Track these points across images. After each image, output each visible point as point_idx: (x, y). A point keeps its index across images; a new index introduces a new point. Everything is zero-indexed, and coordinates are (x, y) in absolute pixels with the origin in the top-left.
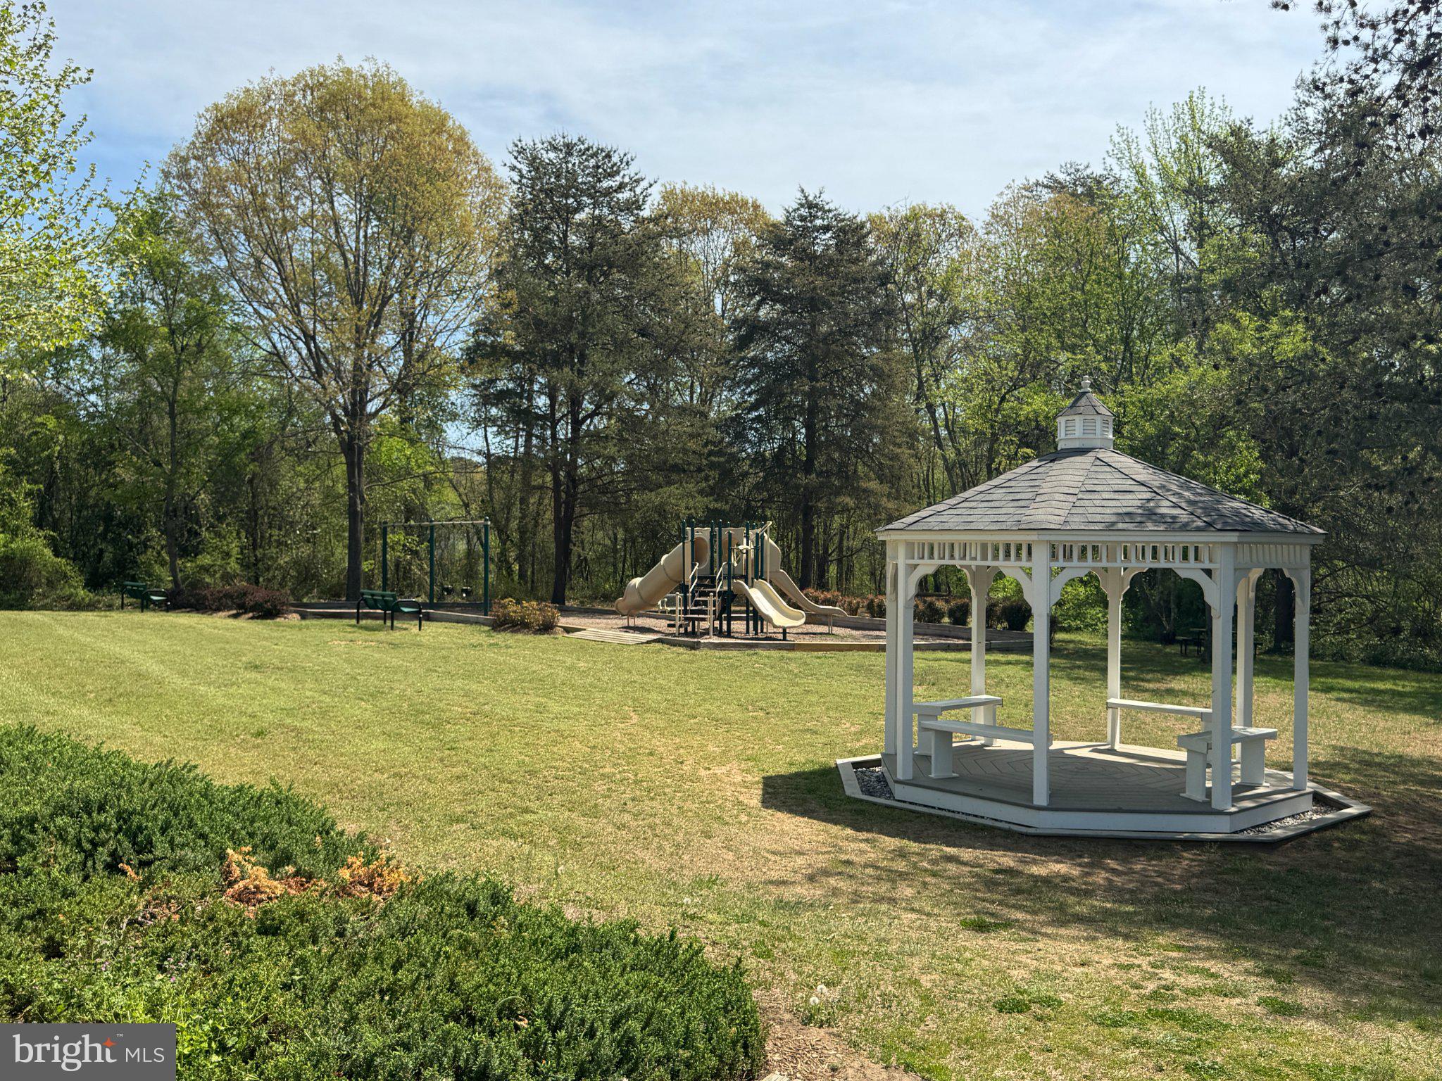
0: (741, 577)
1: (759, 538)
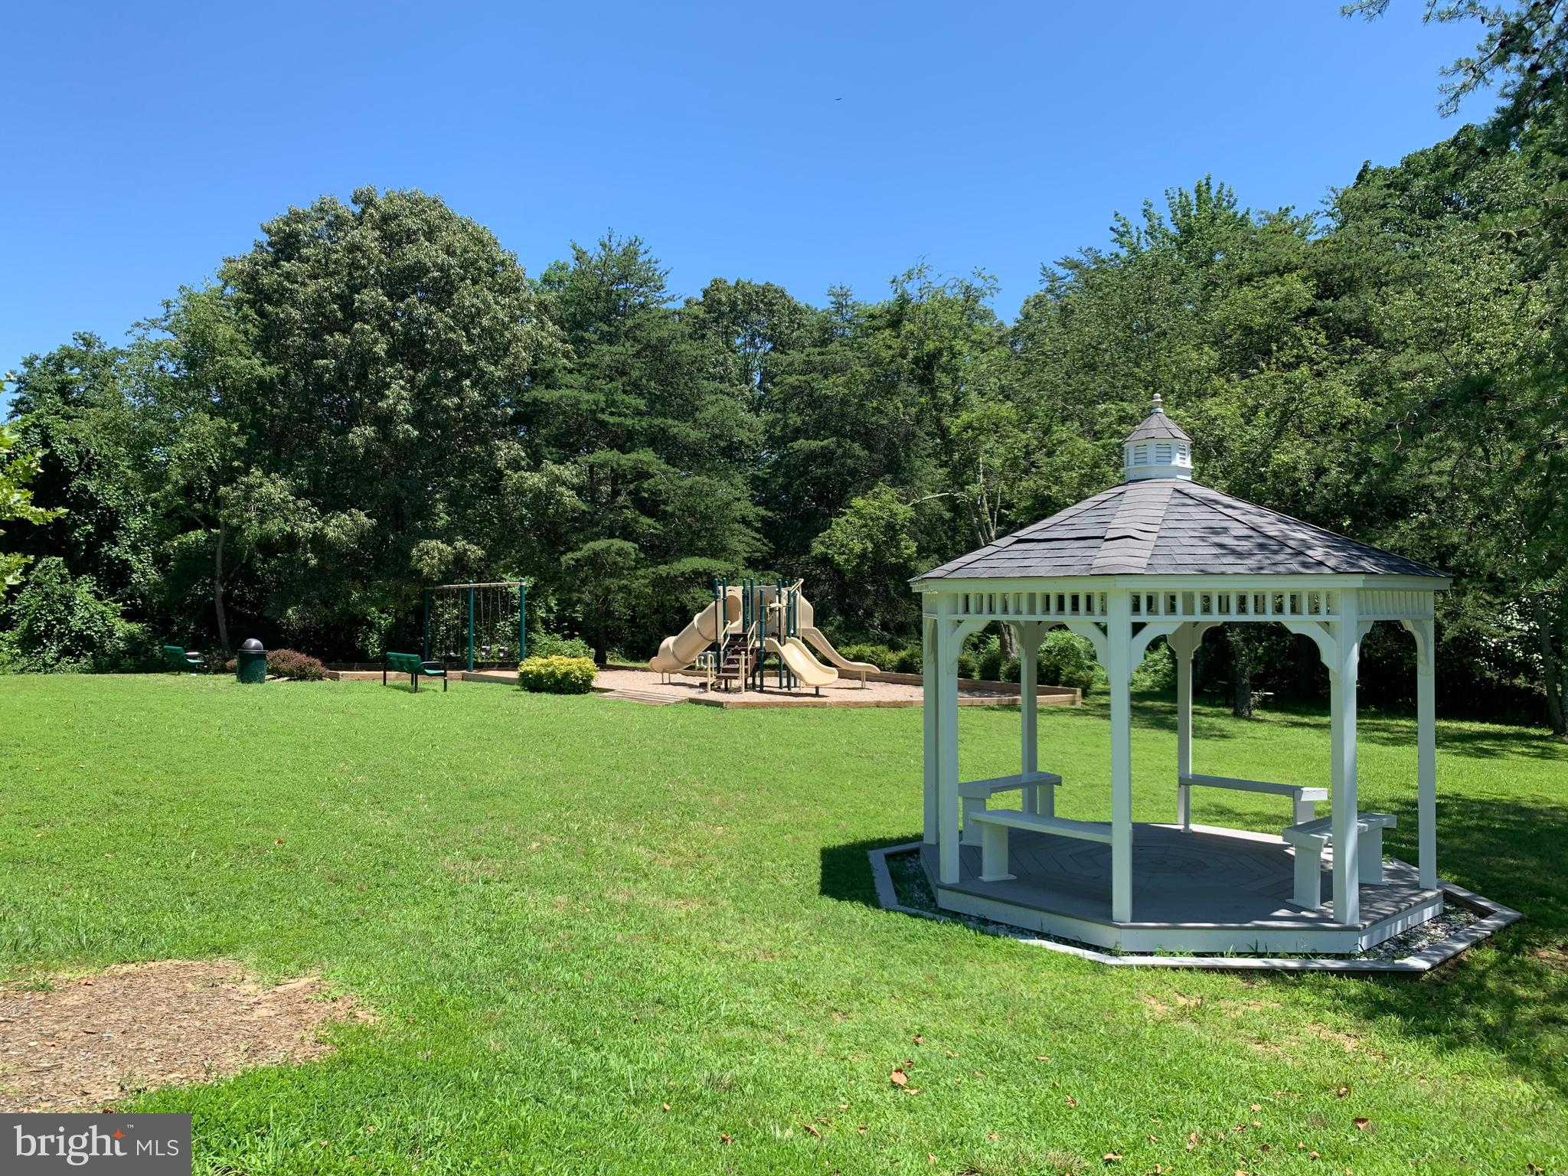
0: (773, 635)
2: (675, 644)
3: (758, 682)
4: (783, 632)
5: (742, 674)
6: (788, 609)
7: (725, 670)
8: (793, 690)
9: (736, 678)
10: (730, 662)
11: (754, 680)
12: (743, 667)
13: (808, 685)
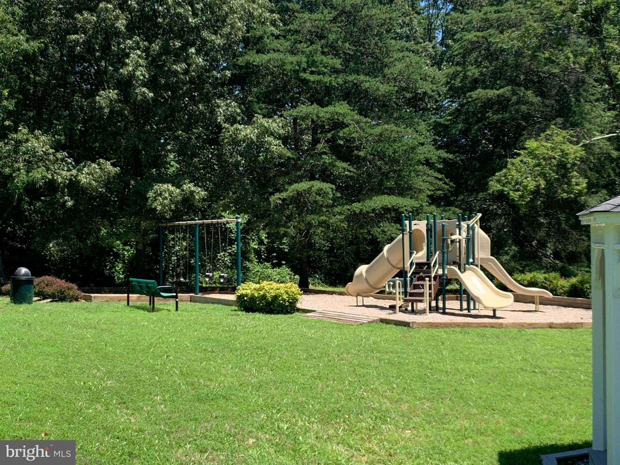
0: (454, 263)
1: (471, 229)
2: (367, 271)
3: (441, 305)
4: (463, 261)
5: (427, 298)
6: (468, 240)
7: (412, 295)
8: (473, 312)
9: (421, 301)
10: (416, 287)
11: (437, 303)
12: (427, 291)
13: (485, 308)
